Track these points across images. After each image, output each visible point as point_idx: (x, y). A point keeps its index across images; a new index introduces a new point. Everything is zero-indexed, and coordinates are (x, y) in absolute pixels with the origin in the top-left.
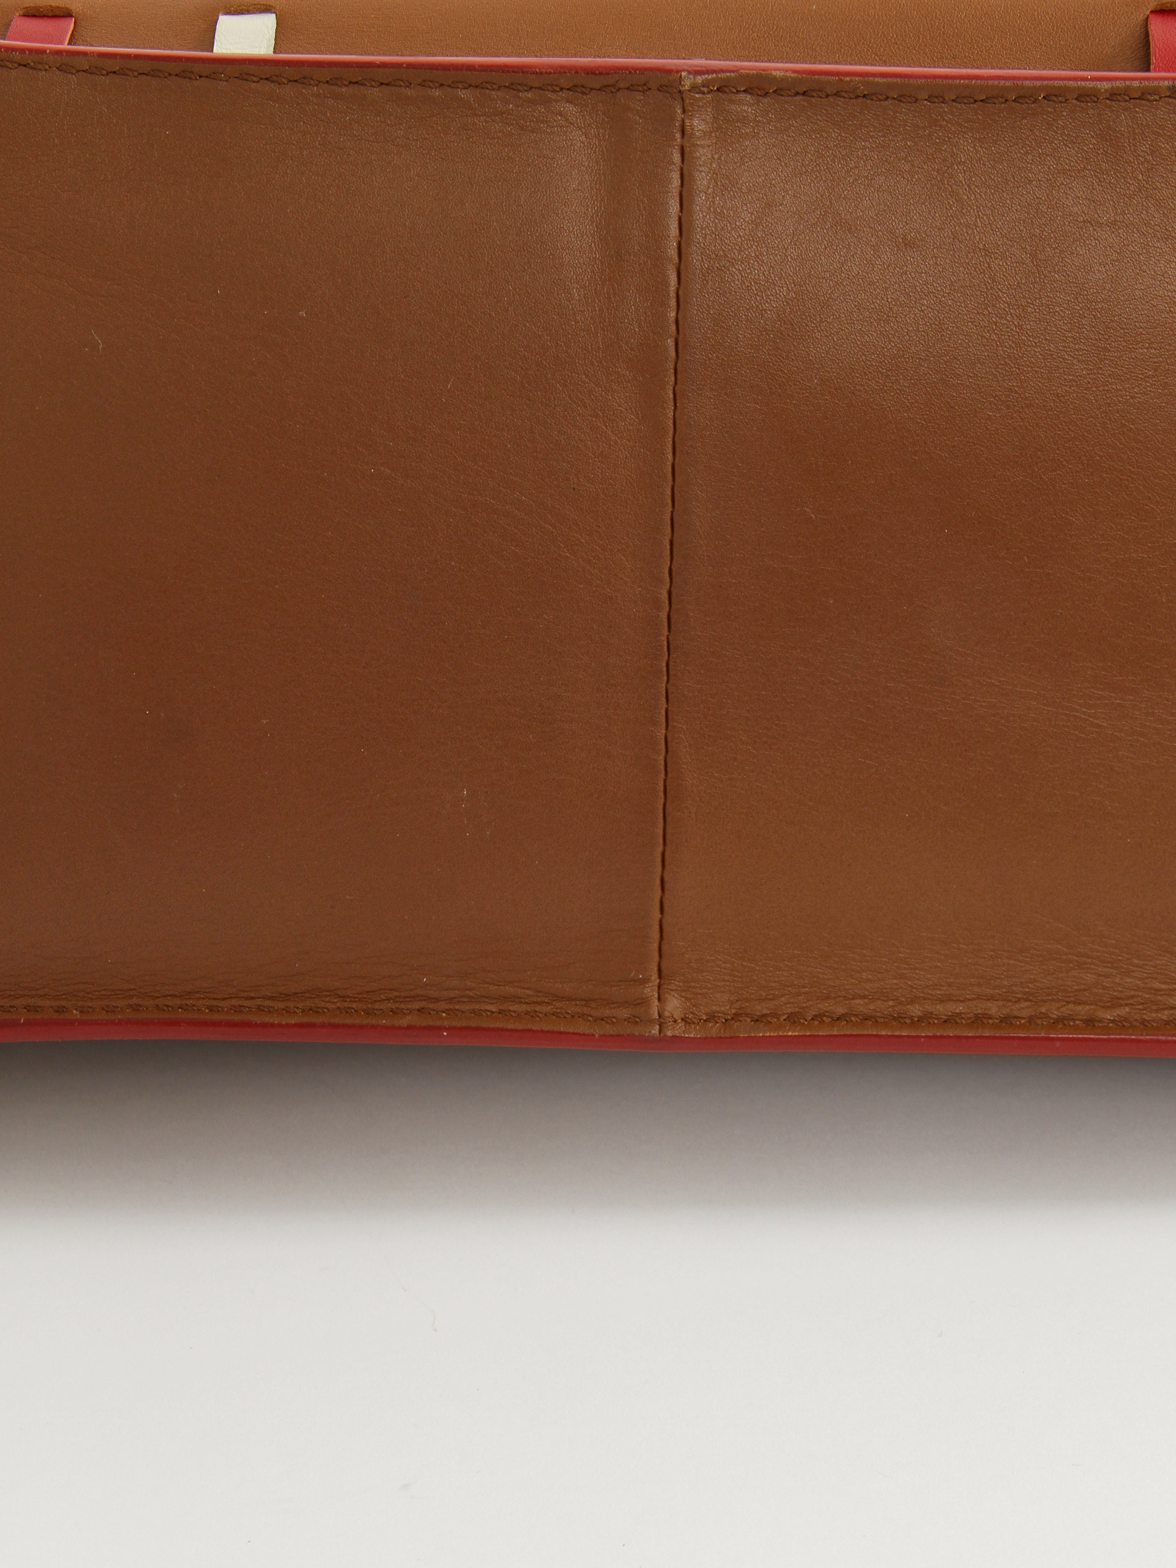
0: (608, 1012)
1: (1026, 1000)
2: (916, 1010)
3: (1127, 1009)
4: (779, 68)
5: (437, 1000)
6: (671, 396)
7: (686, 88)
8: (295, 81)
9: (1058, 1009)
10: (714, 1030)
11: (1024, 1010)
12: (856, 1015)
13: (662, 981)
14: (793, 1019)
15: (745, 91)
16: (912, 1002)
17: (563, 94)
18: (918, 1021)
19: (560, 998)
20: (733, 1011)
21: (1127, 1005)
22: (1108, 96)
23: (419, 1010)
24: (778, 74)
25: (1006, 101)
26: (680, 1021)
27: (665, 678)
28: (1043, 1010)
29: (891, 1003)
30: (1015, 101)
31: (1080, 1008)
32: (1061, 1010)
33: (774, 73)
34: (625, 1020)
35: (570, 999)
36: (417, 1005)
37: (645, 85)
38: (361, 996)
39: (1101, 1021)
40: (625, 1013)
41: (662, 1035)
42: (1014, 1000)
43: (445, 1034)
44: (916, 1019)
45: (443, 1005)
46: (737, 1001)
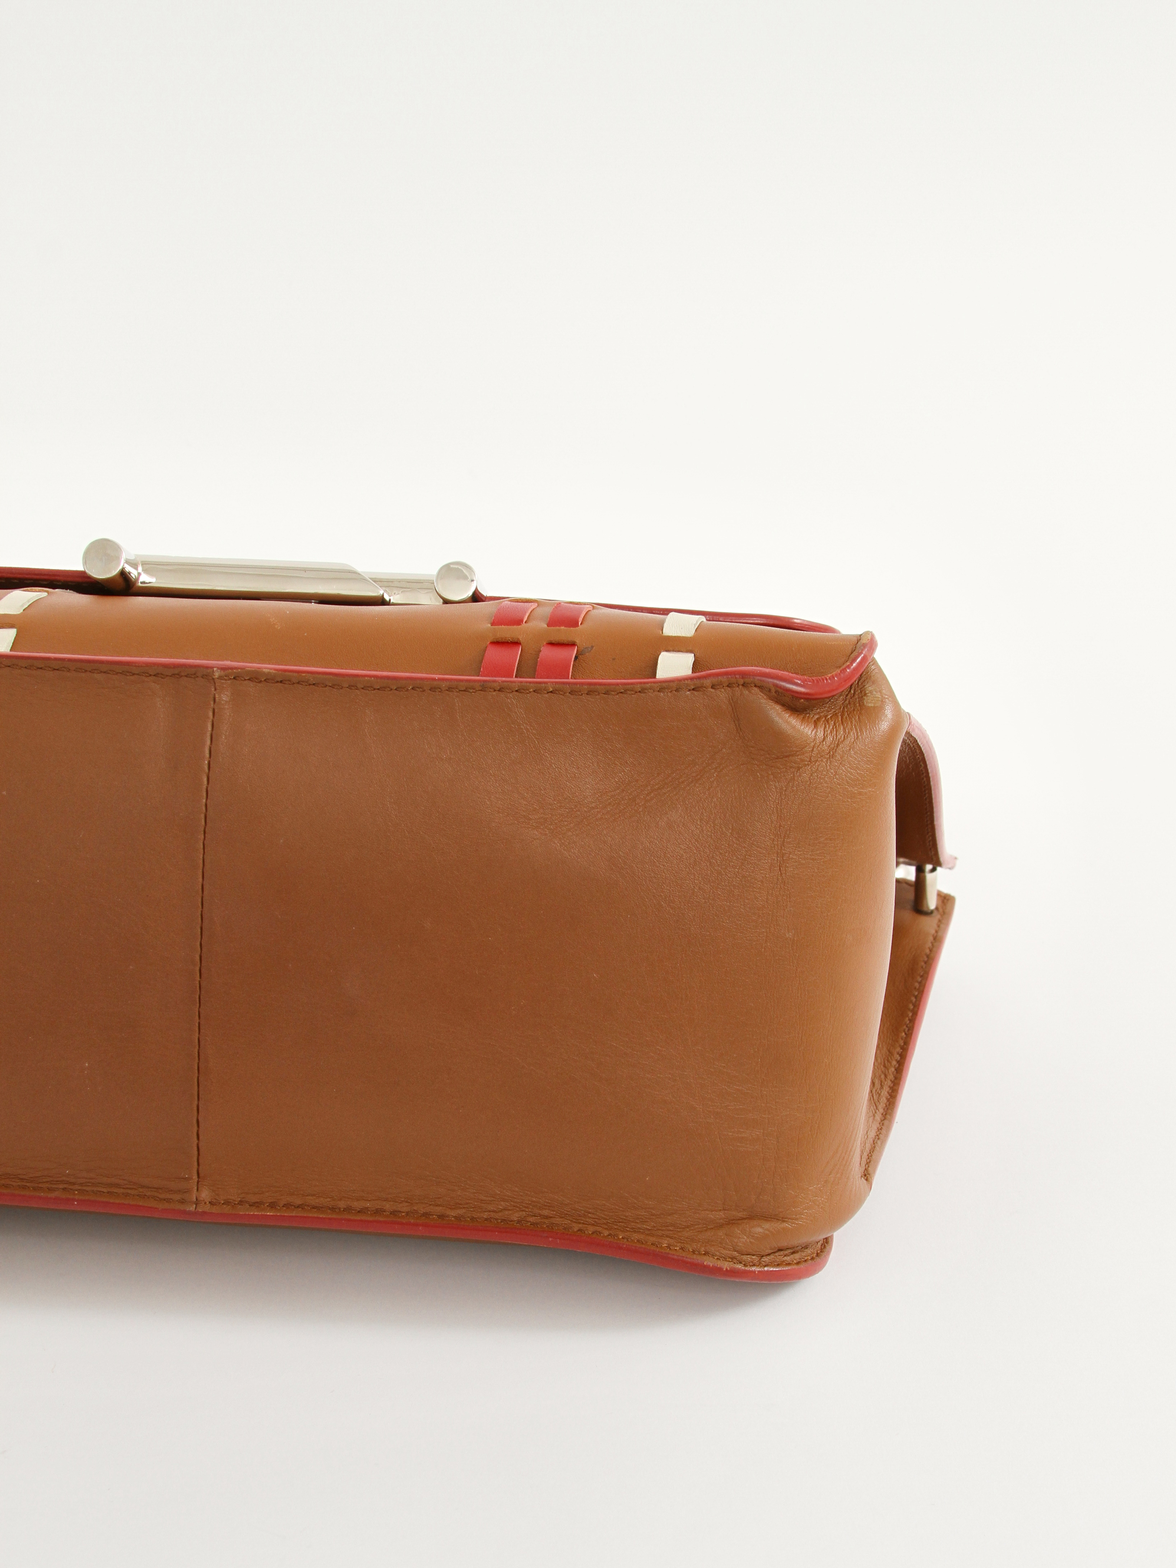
0: (168, 1196)
1: (407, 1202)
2: (342, 1205)
3: (464, 1211)
4: (267, 668)
5: (74, 1184)
6: (202, 847)
7: (216, 677)
8: (9, 666)
9: (424, 1208)
10: (227, 1209)
11: (404, 1208)
12: (308, 1206)
13: (200, 1180)
14: (272, 1206)
15: (249, 679)
16: (340, 1200)
17: (152, 678)
18: (343, 1211)
19: (143, 1187)
20: (239, 1199)
21: (464, 1208)
22: (447, 689)
23: (63, 1189)
24: (266, 671)
25: (392, 689)
26: (208, 1203)
27: (198, 1005)
28: (415, 1208)
29: (329, 1200)
30: (396, 689)
31: (437, 1208)
32: (425, 1209)
33: (264, 670)
34: (177, 1201)
35: (148, 1187)
36: (61, 1186)
37: (195, 674)
38: (32, 1179)
39: (448, 1216)
40: (177, 1197)
41: (196, 1210)
42: (399, 1201)
43: (76, 1203)
44: (342, 1210)
45: (77, 1187)
46: (242, 1194)
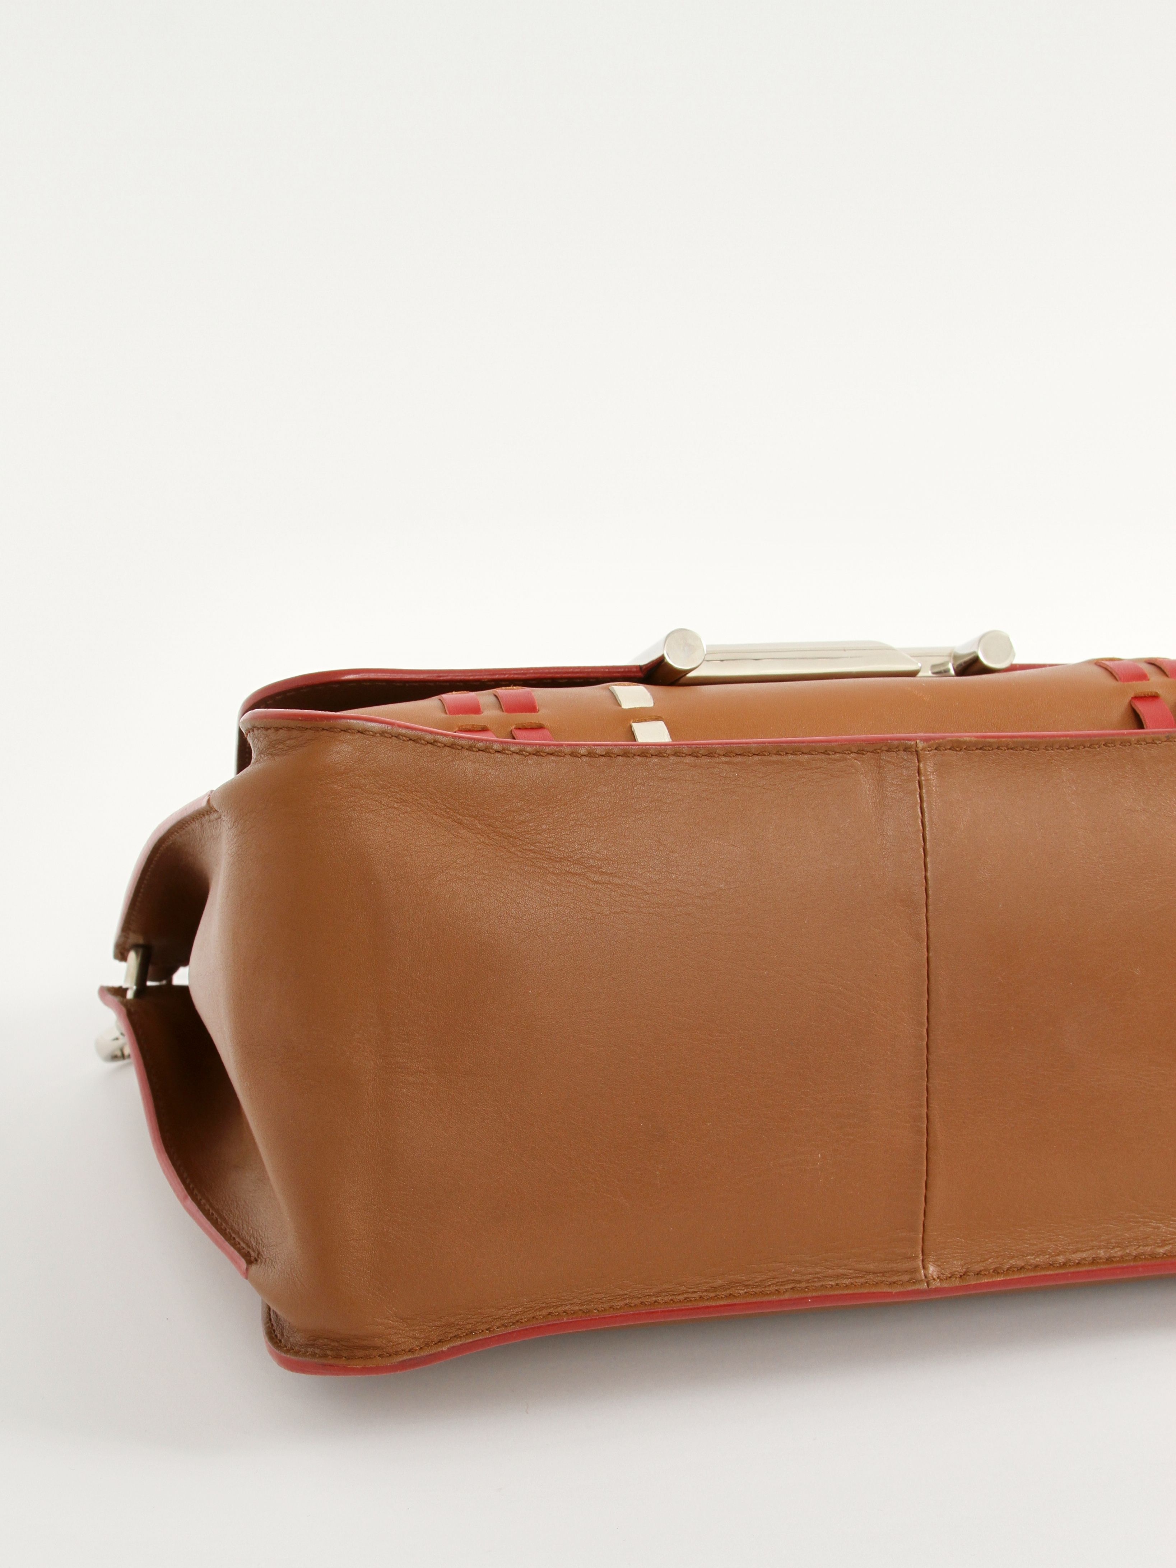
0: (896, 1278)
1: (1118, 1247)
2: (1061, 1259)
3: (1171, 1246)
4: (967, 736)
5: (800, 1282)
6: (925, 920)
7: (920, 748)
8: (706, 755)
9: (1135, 1250)
10: (957, 1283)
11: (1117, 1252)
12: (1030, 1265)
13: (925, 1257)
14: (996, 1271)
15: (950, 749)
16: (1058, 1255)
17: (853, 755)
18: (1063, 1265)
19: (868, 1272)
20: (964, 1270)
21: (1170, 1244)
22: (1136, 742)
23: (791, 1289)
24: (968, 739)
25: (1084, 747)
26: (936, 1279)
28: (1128, 1251)
29: (1048, 1256)
31: (1146, 1248)
32: (1137, 1250)
33: (965, 739)
34: (907, 1282)
35: (874, 1273)
36: (790, 1286)
37: (896, 748)
38: (758, 1284)
39: (1159, 1254)
40: (906, 1278)
41: (930, 1287)
42: (1111, 1247)
43: (810, 1300)
44: (1062, 1264)
45: (804, 1285)
46: (965, 1264)
